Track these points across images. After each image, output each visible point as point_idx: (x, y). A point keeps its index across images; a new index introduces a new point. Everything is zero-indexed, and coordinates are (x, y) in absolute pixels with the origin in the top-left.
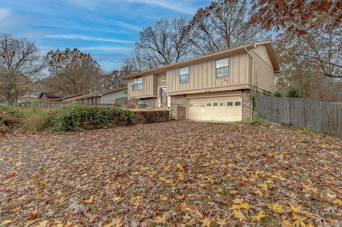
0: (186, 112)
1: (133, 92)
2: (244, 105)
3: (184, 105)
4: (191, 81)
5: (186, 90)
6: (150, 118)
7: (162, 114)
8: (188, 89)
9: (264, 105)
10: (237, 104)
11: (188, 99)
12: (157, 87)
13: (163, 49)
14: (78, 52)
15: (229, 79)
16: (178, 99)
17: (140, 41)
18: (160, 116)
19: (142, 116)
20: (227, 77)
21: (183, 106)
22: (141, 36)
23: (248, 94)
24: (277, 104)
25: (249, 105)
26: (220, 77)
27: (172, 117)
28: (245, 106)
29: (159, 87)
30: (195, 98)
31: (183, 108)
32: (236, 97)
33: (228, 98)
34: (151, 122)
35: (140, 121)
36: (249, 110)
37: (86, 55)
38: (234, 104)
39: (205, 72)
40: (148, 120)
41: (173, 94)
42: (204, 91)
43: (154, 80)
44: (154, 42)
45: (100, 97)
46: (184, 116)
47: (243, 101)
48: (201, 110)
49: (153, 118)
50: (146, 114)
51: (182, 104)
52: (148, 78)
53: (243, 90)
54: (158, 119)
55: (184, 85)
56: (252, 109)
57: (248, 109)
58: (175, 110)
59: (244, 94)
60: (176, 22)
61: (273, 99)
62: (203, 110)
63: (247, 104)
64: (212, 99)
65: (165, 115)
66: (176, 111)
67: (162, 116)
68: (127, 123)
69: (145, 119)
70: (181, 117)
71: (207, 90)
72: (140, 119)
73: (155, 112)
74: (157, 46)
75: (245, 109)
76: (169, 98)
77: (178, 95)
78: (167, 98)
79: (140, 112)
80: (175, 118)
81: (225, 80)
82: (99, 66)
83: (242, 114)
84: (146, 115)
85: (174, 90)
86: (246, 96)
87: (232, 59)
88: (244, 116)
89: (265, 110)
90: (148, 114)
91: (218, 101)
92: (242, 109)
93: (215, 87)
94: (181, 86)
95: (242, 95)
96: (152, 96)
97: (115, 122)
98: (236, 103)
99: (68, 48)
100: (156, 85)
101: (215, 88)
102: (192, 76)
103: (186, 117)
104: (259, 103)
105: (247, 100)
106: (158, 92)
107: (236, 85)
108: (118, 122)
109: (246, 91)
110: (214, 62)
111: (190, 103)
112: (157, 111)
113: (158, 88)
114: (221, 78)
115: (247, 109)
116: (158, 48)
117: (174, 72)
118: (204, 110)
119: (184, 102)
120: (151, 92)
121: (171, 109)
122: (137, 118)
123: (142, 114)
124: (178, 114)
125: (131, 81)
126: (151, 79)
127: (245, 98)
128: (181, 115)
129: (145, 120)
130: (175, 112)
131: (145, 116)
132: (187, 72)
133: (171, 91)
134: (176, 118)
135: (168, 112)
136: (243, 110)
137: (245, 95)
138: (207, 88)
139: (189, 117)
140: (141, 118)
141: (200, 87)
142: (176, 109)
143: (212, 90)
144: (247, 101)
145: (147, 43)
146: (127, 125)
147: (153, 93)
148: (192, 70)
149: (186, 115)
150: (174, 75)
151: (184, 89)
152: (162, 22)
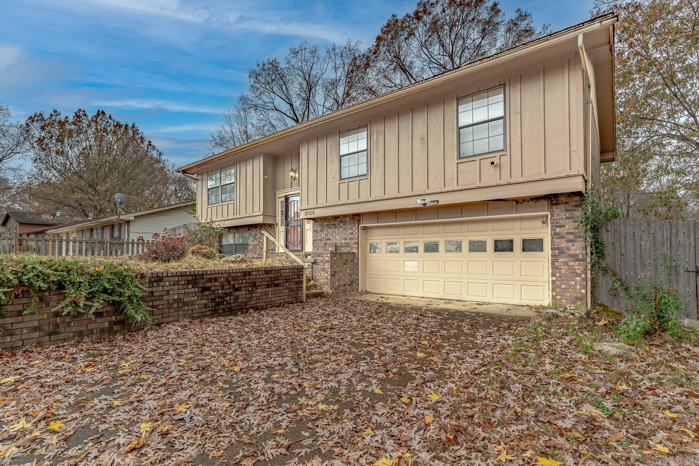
0: (358, 269)
1: (209, 210)
2: (558, 249)
3: (352, 249)
4: (374, 172)
5: (360, 200)
6: (226, 294)
7: (277, 278)
8: (365, 196)
9: (638, 252)
10: (532, 246)
11: (365, 228)
12: (275, 195)
13: (306, 113)
14: (108, 119)
15: (505, 160)
16: (336, 227)
17: (251, 93)
18: (268, 286)
19: (190, 289)
20: (498, 155)
21: (349, 249)
22: (252, 80)
23: (576, 213)
24: (692, 249)
25: (578, 252)
26: (474, 156)
27: (315, 286)
28: (563, 253)
29: (281, 194)
30: (386, 227)
31: (350, 257)
32: (525, 224)
33: (497, 225)
34: (231, 312)
35: (178, 309)
36: (579, 268)
37: (127, 126)
38: (518, 245)
39: (422, 139)
40: (218, 304)
41: (318, 213)
42: (419, 202)
43: (265, 174)
44: (284, 97)
45: (128, 222)
46: (354, 283)
47: (555, 235)
48: (407, 263)
49: (241, 293)
50: (210, 280)
51: (347, 245)
52: (249, 168)
53: (553, 199)
54: (259, 298)
55: (354, 185)
56: (592, 266)
57: (577, 263)
58: (325, 263)
59: (560, 212)
60: (336, 52)
61: (674, 231)
62: (411, 264)
63: (573, 248)
64: (442, 228)
65: (287, 280)
66: (327, 266)
67: (277, 285)
68: (111, 323)
69: (204, 301)
70: (345, 285)
71: (428, 200)
72: (178, 301)
73: (246, 273)
74: (291, 105)
75: (566, 263)
76: (309, 226)
77: (336, 217)
78: (302, 227)
79: (182, 275)
80: (324, 290)
81: (492, 163)
82: (160, 154)
83: (553, 282)
84: (208, 285)
85: (322, 202)
86: (567, 218)
87: (515, 94)
88: (560, 287)
89: (642, 270)
90: (216, 280)
91: (466, 236)
92: (553, 263)
93: (456, 188)
94: (344, 187)
95: (552, 215)
96: (260, 220)
97: (36, 324)
98: (524, 241)
99: (83, 110)
100: (271, 186)
101: (456, 193)
102: (377, 156)
103: (358, 285)
104: (618, 245)
105: (572, 233)
106: (279, 208)
107: (532, 179)
108: (57, 326)
109: (566, 203)
110: (451, 108)
111: (372, 241)
112: (257, 270)
113: (278, 196)
114: (478, 158)
115: (571, 263)
116: (294, 113)
117: (322, 145)
118: (416, 263)
119: (352, 239)
120: (256, 208)
121: (313, 260)
122: (166, 298)
123: (189, 282)
124: (332, 275)
125: (205, 177)
126: (256, 171)
127: (563, 226)
128: (344, 280)
129: (205, 306)
130: (323, 270)
131: (205, 289)
132: (363, 145)
133: (312, 204)
134: (327, 289)
135: (300, 269)
136: (554, 267)
137: (563, 215)
138: (428, 192)
139: (368, 283)
140: (186, 300)
141: (406, 190)
142: (327, 261)
143: (444, 200)
144: (571, 237)
145: (266, 100)
146: (108, 334)
147: (262, 210)
148: (378, 136)
149: (358, 280)
150: (322, 154)
151: (354, 198)
152: (303, 51)
